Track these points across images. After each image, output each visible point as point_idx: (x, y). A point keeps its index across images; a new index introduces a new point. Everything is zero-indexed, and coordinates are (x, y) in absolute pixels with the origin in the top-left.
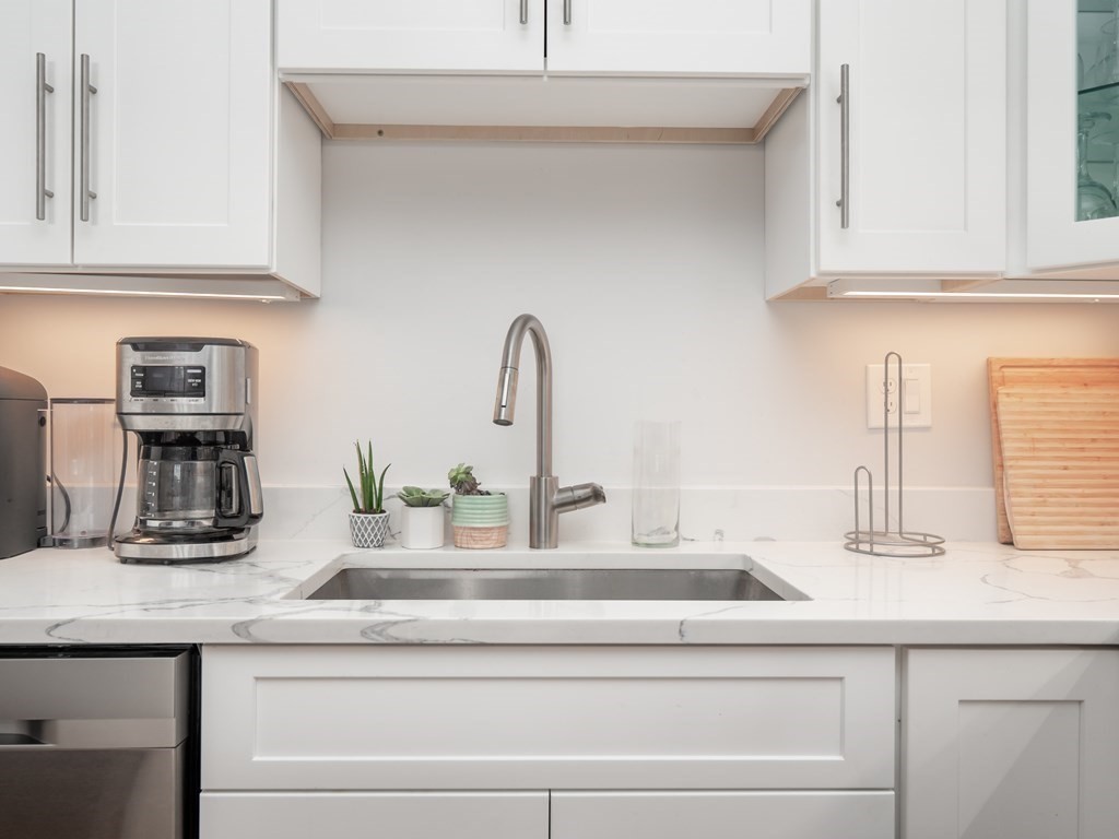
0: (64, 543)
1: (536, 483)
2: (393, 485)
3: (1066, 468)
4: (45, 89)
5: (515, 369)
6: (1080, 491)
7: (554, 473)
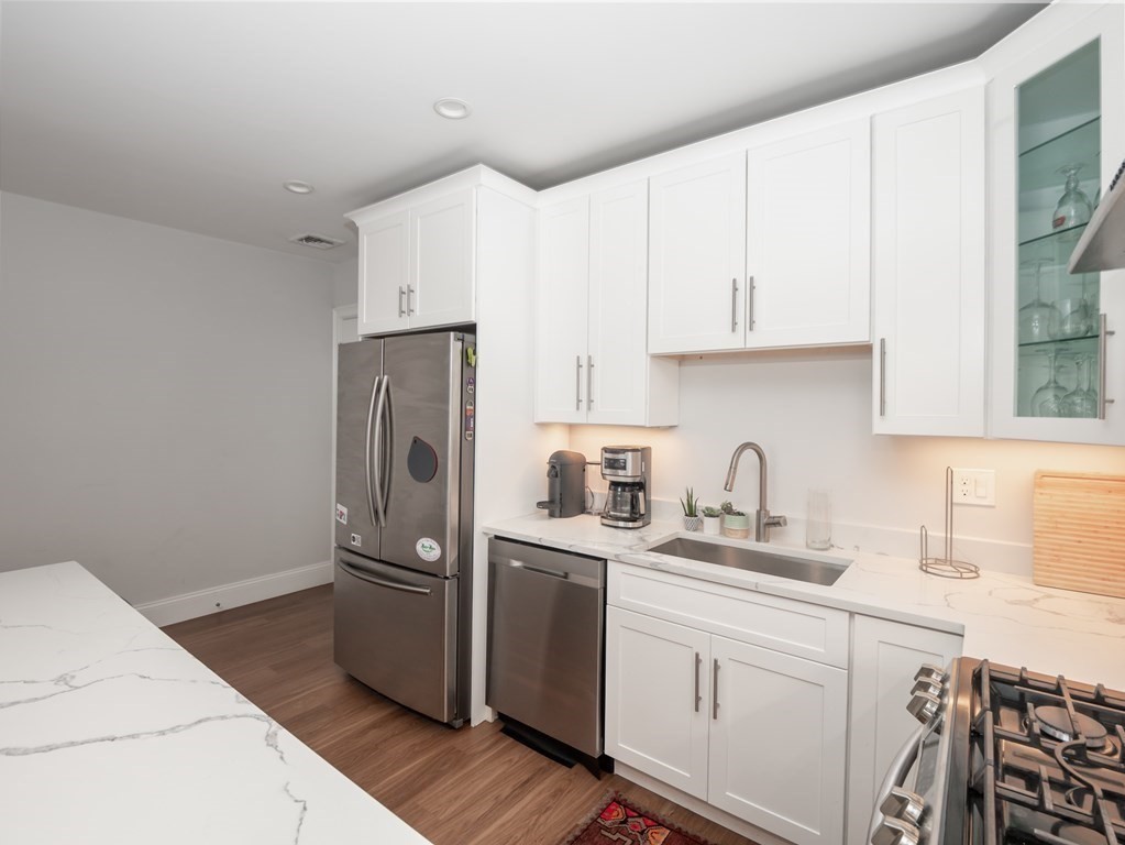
0: (589, 513)
1: (759, 513)
2: (701, 504)
3: (1080, 542)
4: (579, 366)
5: (735, 468)
6: (1089, 557)
7: (768, 508)
